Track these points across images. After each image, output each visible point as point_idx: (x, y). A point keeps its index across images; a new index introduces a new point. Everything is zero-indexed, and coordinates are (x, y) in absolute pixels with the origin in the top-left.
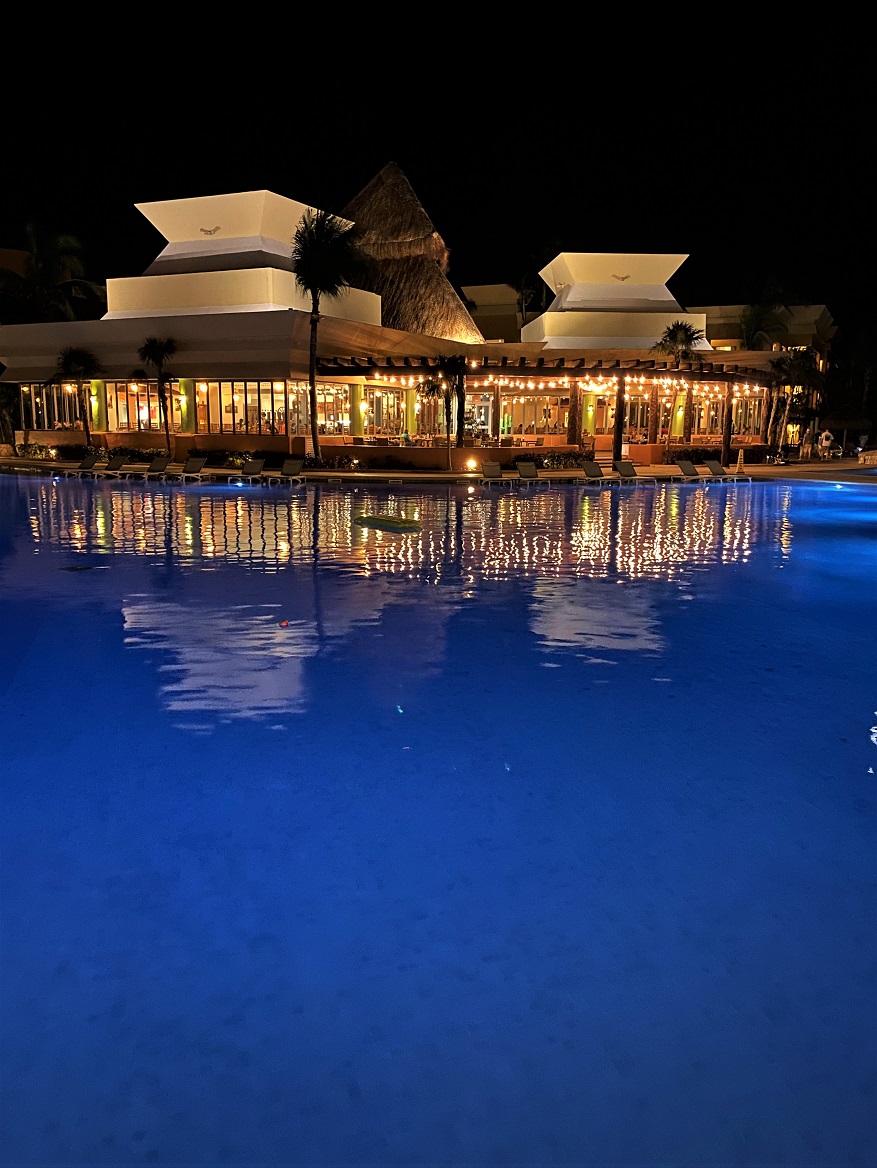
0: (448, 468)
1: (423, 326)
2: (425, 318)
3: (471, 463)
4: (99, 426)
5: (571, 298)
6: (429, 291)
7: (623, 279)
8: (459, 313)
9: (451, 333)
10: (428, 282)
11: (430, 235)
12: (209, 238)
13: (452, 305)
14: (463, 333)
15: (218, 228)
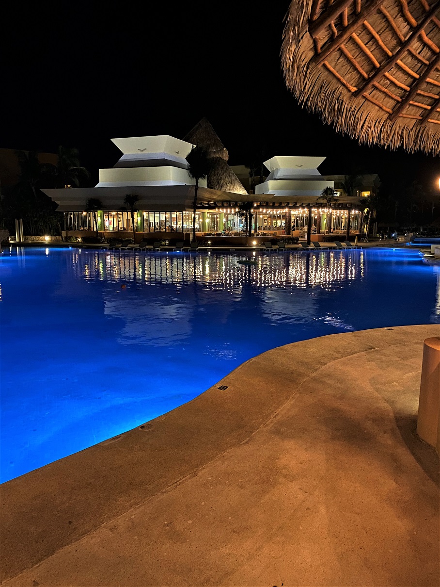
0: (246, 244)
1: (221, 187)
2: (222, 183)
3: (255, 243)
4: (101, 230)
5: (279, 174)
6: (223, 172)
7: (300, 166)
8: (236, 182)
9: (233, 190)
10: (222, 168)
11: (222, 149)
12: (142, 153)
13: (233, 178)
14: (239, 190)
15: (146, 149)
